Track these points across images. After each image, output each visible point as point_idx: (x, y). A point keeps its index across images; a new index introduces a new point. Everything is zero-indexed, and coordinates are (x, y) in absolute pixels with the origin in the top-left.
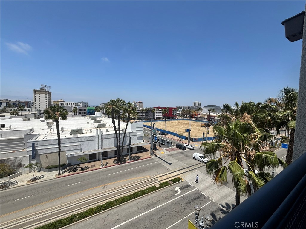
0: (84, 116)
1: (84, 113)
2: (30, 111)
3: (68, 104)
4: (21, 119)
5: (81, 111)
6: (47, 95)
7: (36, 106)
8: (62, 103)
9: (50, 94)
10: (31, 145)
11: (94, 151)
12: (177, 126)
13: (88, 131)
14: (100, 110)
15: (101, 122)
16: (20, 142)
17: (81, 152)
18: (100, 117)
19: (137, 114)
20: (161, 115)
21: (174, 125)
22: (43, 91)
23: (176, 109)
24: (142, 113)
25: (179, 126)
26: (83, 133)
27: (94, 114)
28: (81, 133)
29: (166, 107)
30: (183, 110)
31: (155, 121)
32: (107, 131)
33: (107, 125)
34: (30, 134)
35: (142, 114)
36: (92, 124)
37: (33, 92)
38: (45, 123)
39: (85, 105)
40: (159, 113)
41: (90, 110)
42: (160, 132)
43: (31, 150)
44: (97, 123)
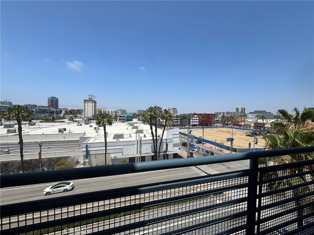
0: (123, 122)
1: (123, 119)
2: (81, 118)
3: (109, 111)
4: (76, 124)
5: (121, 118)
6: (93, 103)
7: (85, 113)
8: (104, 110)
9: (95, 102)
10: (85, 146)
11: (134, 155)
12: (216, 135)
13: (128, 136)
14: (137, 116)
15: (139, 128)
16: (76, 143)
17: (122, 155)
18: (137, 123)
19: (172, 121)
20: (197, 122)
21: (213, 133)
22: (90, 100)
23: (215, 115)
24: (176, 119)
25: (219, 134)
26: (124, 138)
27: (132, 120)
28: (122, 138)
29: (203, 113)
30: (223, 116)
31: (191, 128)
32: (145, 136)
33: (144, 131)
34: (83, 137)
35: (176, 121)
36: (131, 130)
37: (83, 101)
38: (93, 128)
39: (123, 112)
40: (195, 120)
41: (128, 117)
42: (196, 140)
43: (85, 150)
44: (135, 128)
